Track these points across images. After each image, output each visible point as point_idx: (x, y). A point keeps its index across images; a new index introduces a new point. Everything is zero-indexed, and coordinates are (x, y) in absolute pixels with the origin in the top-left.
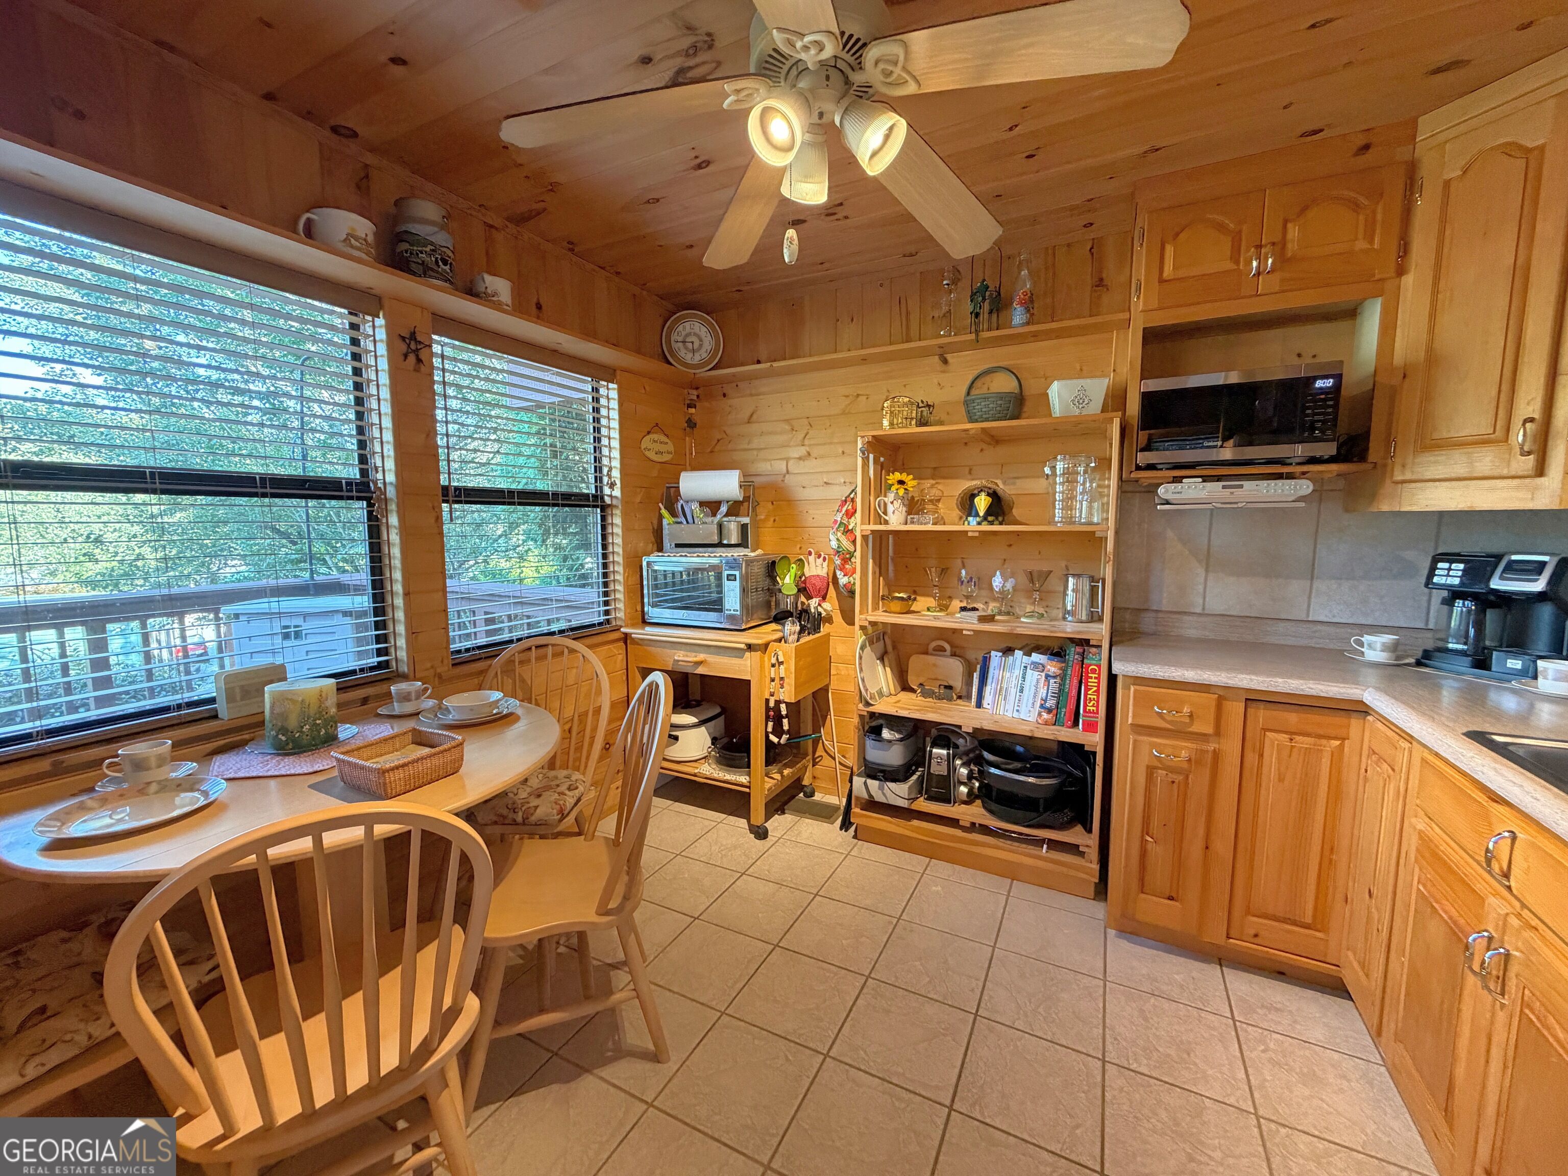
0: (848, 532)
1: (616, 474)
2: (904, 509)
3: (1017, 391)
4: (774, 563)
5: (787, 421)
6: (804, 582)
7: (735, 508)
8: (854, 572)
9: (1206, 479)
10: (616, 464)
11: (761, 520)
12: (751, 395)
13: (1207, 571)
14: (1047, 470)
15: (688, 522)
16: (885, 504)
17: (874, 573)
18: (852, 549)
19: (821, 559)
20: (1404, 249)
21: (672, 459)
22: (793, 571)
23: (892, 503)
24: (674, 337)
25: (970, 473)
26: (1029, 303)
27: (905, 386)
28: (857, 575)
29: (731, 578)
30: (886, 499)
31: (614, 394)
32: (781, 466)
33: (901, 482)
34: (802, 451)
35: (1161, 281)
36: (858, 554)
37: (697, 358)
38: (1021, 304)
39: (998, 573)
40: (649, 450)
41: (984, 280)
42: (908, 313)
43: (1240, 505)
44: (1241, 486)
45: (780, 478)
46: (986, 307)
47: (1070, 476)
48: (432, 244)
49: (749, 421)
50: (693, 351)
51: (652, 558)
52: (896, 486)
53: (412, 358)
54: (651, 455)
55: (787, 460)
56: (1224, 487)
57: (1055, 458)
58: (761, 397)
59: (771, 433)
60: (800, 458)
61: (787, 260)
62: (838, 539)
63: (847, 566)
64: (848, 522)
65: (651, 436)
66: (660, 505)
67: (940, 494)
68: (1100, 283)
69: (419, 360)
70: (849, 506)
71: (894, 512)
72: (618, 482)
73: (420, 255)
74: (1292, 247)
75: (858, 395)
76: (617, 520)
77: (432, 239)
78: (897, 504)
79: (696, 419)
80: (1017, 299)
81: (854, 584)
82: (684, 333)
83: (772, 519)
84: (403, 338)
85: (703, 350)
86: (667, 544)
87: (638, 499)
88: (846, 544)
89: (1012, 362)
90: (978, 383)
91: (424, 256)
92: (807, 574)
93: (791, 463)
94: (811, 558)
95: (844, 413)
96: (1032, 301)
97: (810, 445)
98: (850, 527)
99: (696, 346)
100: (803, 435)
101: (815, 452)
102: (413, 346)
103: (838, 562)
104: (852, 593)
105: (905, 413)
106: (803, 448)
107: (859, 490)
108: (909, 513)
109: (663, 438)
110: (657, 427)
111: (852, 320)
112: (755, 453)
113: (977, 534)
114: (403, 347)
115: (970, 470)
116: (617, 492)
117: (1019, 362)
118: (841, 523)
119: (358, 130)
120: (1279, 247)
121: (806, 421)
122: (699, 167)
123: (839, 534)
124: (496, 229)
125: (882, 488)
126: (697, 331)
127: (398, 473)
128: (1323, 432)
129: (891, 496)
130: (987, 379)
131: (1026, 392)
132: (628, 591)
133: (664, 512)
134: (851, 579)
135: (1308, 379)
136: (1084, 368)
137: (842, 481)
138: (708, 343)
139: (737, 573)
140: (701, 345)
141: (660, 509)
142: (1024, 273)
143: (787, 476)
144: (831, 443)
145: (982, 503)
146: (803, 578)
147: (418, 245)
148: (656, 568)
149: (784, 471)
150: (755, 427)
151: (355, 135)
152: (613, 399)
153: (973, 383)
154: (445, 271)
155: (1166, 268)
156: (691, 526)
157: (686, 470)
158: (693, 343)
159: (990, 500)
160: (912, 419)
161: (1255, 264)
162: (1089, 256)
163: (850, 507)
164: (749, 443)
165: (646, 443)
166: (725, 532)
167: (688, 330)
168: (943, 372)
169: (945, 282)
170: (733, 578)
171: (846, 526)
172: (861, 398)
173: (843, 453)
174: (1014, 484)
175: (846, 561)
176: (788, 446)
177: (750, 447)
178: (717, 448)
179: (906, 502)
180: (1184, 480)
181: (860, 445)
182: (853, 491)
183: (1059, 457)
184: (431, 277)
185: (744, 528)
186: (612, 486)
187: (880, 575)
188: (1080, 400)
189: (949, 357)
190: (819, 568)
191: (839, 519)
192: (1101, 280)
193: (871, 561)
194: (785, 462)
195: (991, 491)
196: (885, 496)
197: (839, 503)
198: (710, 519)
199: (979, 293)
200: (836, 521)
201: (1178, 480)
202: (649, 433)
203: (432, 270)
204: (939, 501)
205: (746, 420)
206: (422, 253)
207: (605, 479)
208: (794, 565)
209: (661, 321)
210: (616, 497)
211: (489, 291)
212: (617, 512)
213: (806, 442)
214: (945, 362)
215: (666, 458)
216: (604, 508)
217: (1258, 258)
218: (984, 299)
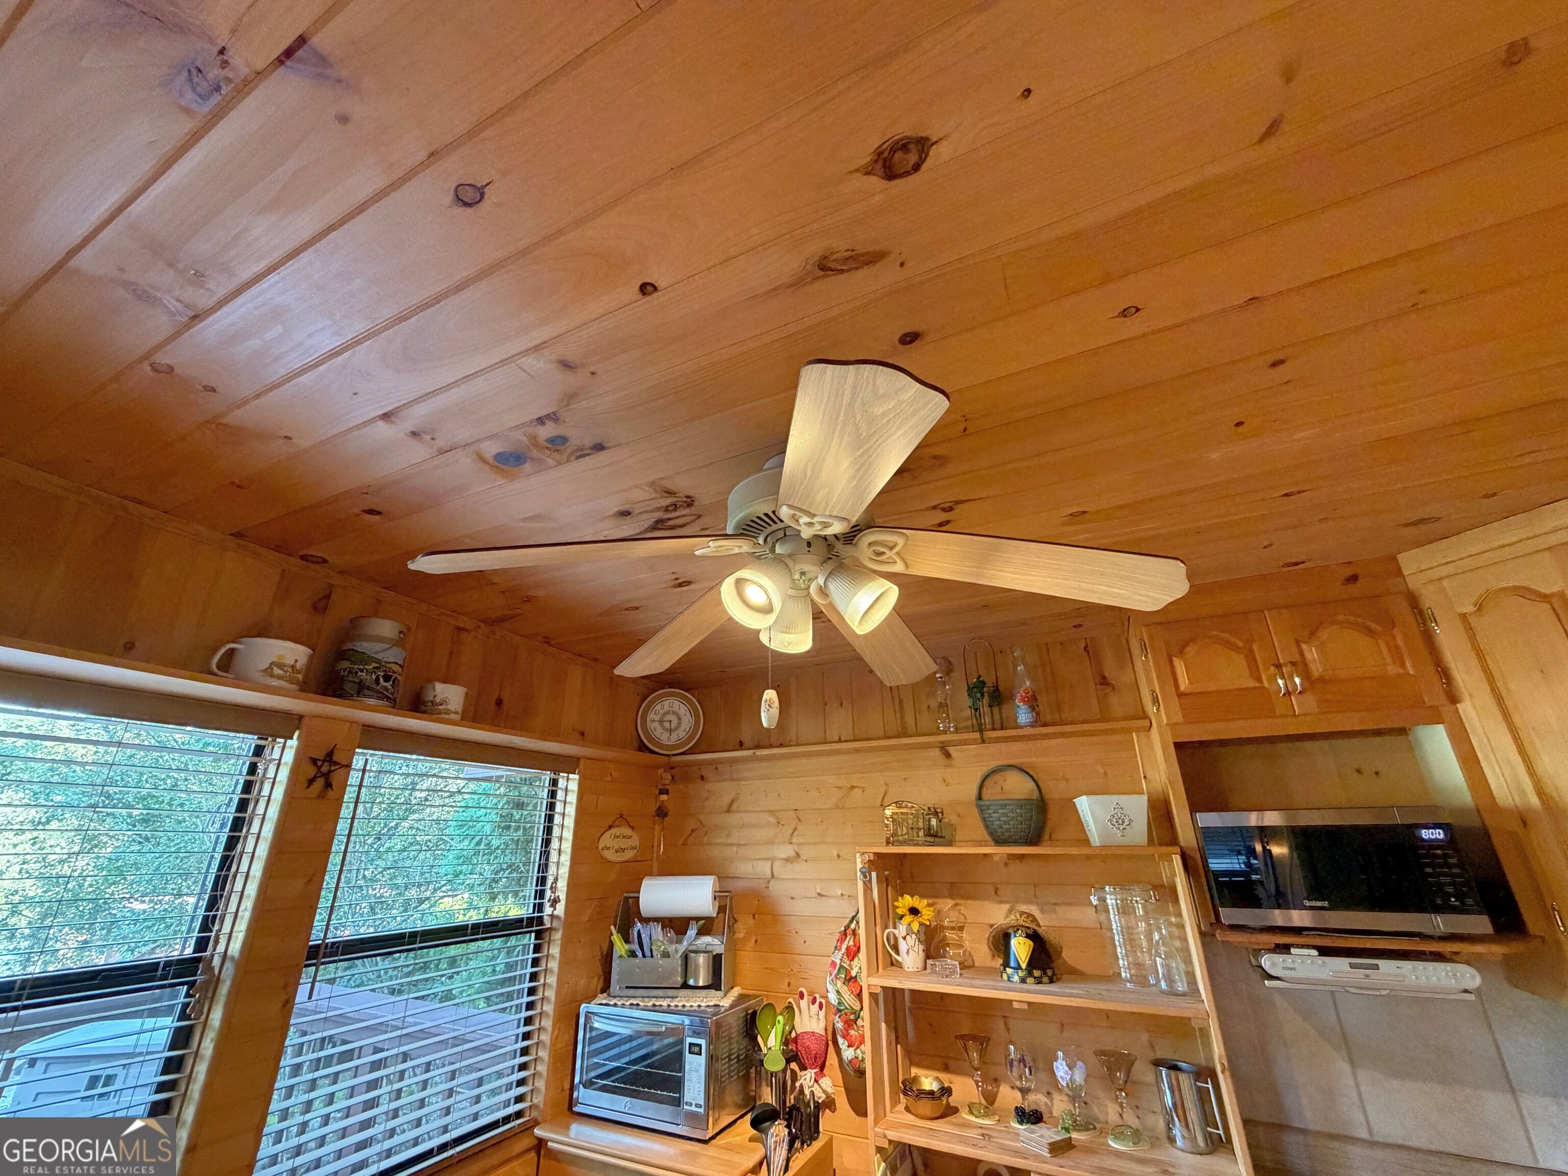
0: (851, 980)
1: (562, 885)
2: (921, 947)
3: (1036, 795)
4: (755, 1013)
5: (772, 812)
6: (795, 1040)
7: (706, 926)
8: (862, 1042)
9: (1324, 951)
10: (564, 872)
11: (740, 940)
12: (732, 780)
13: (1352, 1063)
14: (1094, 900)
15: (644, 956)
16: (896, 939)
17: (889, 1043)
18: (857, 1006)
19: (817, 1004)
20: (1445, 674)
21: (636, 856)
22: (779, 1027)
23: (904, 938)
24: (651, 716)
25: (996, 893)
26: (1032, 701)
27: (905, 779)
28: (867, 1047)
29: (695, 1049)
30: (896, 932)
31: (574, 786)
32: (764, 868)
33: (914, 911)
34: (788, 851)
35: (1180, 695)
36: (866, 1014)
37: (674, 737)
38: (1023, 700)
39: (1060, 1054)
40: (608, 848)
41: (980, 677)
42: (901, 702)
43: (1384, 993)
44: (1376, 967)
45: (763, 885)
46: (986, 700)
47: (1125, 910)
48: (378, 661)
49: (729, 810)
50: (671, 731)
51: (593, 1007)
52: (908, 918)
53: (320, 783)
54: (610, 855)
55: (773, 860)
56: (1352, 966)
57: (1103, 888)
58: (743, 783)
59: (753, 826)
60: (788, 860)
61: (765, 724)
62: (838, 992)
63: (852, 1032)
64: (850, 965)
65: (614, 831)
66: (612, 928)
67: (963, 921)
68: (1104, 681)
69: (328, 785)
70: (849, 942)
71: (908, 952)
72: (563, 897)
73: (359, 674)
74: (1316, 669)
75: (853, 787)
76: (555, 950)
77: (379, 656)
78: (912, 940)
79: (670, 806)
80: (1019, 696)
81: (863, 1060)
82: (662, 712)
83: (753, 939)
84: (314, 761)
85: (682, 728)
86: (615, 987)
87: (585, 918)
88: (849, 999)
89: (1024, 760)
90: (989, 782)
91: (364, 674)
92: (799, 1029)
93: (777, 864)
94: (804, 1003)
95: (837, 807)
96: (1036, 699)
97: (799, 844)
98: (853, 974)
99: (674, 725)
100: (791, 831)
101: (806, 852)
102: (325, 769)
103: (840, 1025)
104: (862, 1073)
105: (910, 822)
106: (789, 847)
107: (861, 916)
108: (928, 956)
109: (627, 831)
110: (622, 819)
111: (842, 704)
112: (735, 849)
113: (1025, 1006)
114: (312, 771)
115: (996, 890)
116: (560, 909)
117: (1034, 759)
118: (841, 966)
119: (328, 558)
120: (1302, 667)
121: (792, 814)
122: (680, 585)
123: (839, 984)
124: (466, 630)
125: (889, 916)
126: (676, 708)
127: (247, 945)
128: (1460, 897)
129: (901, 930)
130: (997, 777)
131: (1048, 796)
132: (556, 1057)
133: (617, 939)
134: (858, 1051)
135: (1409, 826)
136: (1109, 772)
137: (839, 893)
138: (688, 721)
139: (702, 1042)
140: (679, 724)
141: (612, 934)
142: (1020, 668)
143: (772, 881)
144: (824, 843)
145: (1020, 948)
146: (793, 1035)
147: (361, 663)
148: (596, 1025)
149: (769, 874)
150: (735, 819)
151: (325, 561)
152: (573, 791)
153: (983, 781)
154: (387, 689)
155: (1180, 681)
156: (648, 959)
157: (651, 874)
158: (670, 721)
159: (1032, 943)
160: (919, 829)
161: (1280, 682)
162: (1085, 654)
163: (851, 943)
164: (728, 836)
165: (607, 840)
166: (691, 968)
167: (667, 708)
168: (946, 766)
169: (938, 675)
170: (696, 1049)
171: (848, 972)
172: (856, 790)
173: (839, 856)
174: (1055, 911)
175: (850, 1024)
176: (773, 843)
177: (729, 841)
178: (691, 840)
179: (923, 937)
180: (1293, 950)
181: (859, 866)
182: (853, 918)
183: (1107, 888)
184: (365, 696)
185: (717, 960)
186: (555, 902)
187: (897, 1043)
188: (1119, 820)
189: (951, 750)
190: (814, 1020)
191: (838, 962)
192: (1104, 678)
193: (883, 1025)
194: (769, 864)
195: (1030, 932)
196: (895, 928)
197: (837, 936)
198: (671, 948)
199: (977, 688)
200: (833, 964)
201: (1284, 949)
202: (610, 827)
203: (369, 688)
204: (961, 929)
205: (725, 807)
206: (362, 671)
207: (548, 894)
208: (780, 1018)
209: (638, 699)
210: (558, 917)
211: (438, 700)
212: (558, 936)
213: (794, 840)
214: (948, 755)
215: (629, 855)
216: (539, 935)
217: (1283, 677)
218: (982, 695)
